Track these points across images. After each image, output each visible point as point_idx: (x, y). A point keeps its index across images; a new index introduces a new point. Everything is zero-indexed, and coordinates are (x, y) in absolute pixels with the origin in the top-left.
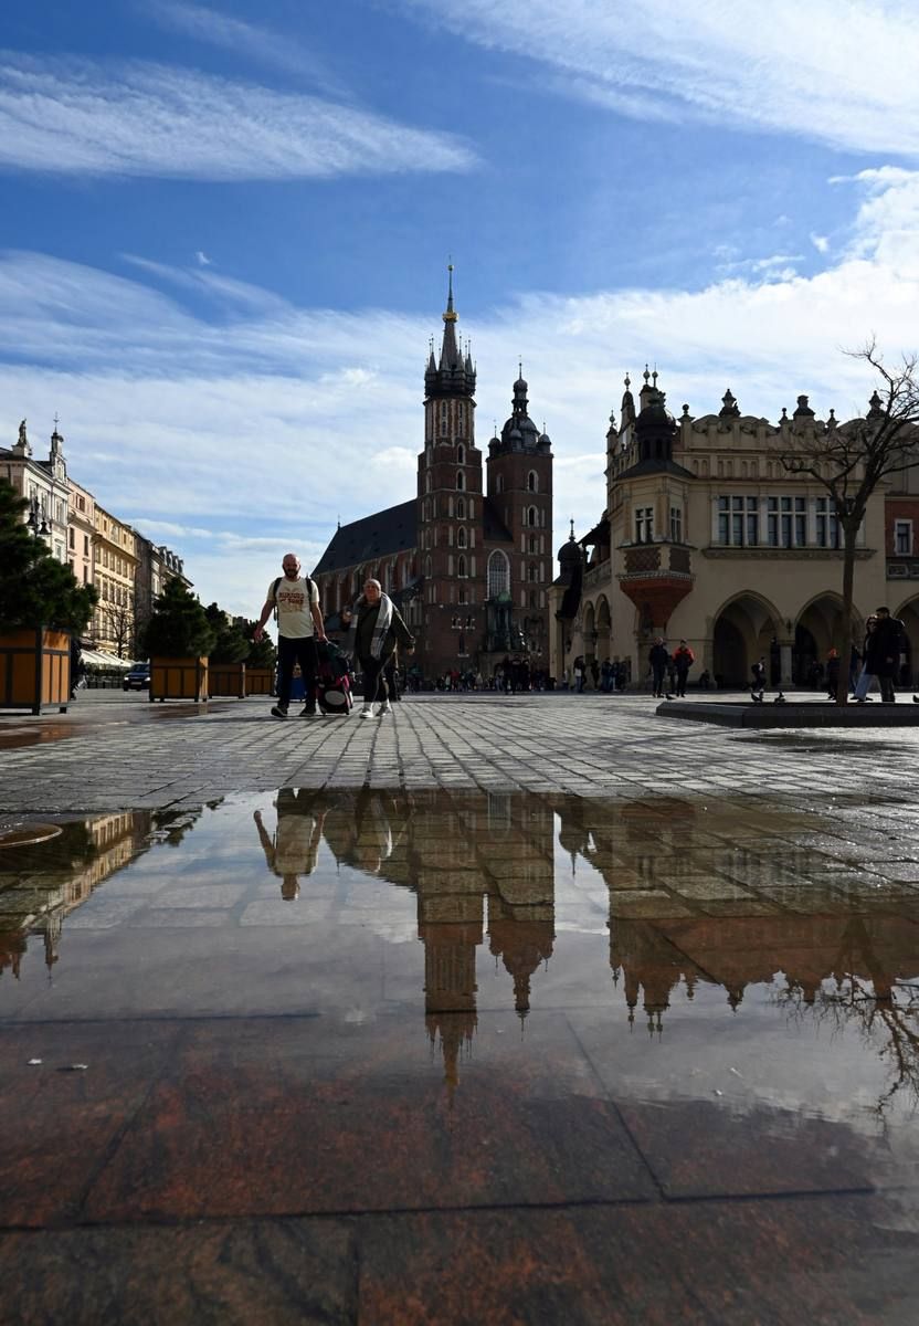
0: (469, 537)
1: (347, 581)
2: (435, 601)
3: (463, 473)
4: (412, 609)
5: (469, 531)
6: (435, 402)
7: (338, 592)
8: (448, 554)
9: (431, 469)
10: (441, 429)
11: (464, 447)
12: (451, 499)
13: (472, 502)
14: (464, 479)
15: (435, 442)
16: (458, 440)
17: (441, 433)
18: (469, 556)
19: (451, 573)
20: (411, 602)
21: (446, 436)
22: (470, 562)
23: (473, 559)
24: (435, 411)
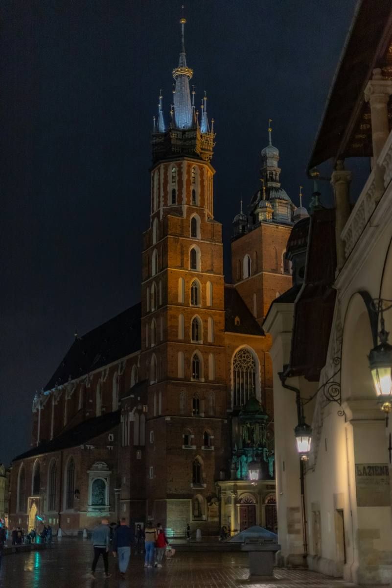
0: (206, 329)
1: (75, 396)
2: (160, 413)
3: (198, 249)
4: (132, 423)
5: (206, 321)
6: (162, 166)
7: (66, 409)
8: (178, 351)
9: (156, 247)
10: (170, 197)
11: (198, 218)
12: (180, 280)
13: (208, 284)
14: (199, 256)
15: (162, 213)
16: (190, 211)
17: (170, 202)
18: (206, 353)
19: (180, 374)
20: (131, 414)
21: (176, 206)
22: (206, 361)
23: (211, 357)
24: (162, 177)
